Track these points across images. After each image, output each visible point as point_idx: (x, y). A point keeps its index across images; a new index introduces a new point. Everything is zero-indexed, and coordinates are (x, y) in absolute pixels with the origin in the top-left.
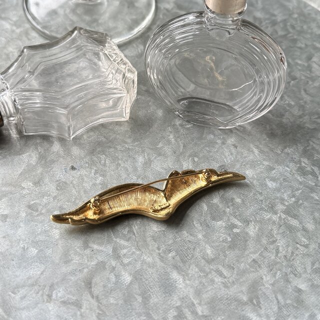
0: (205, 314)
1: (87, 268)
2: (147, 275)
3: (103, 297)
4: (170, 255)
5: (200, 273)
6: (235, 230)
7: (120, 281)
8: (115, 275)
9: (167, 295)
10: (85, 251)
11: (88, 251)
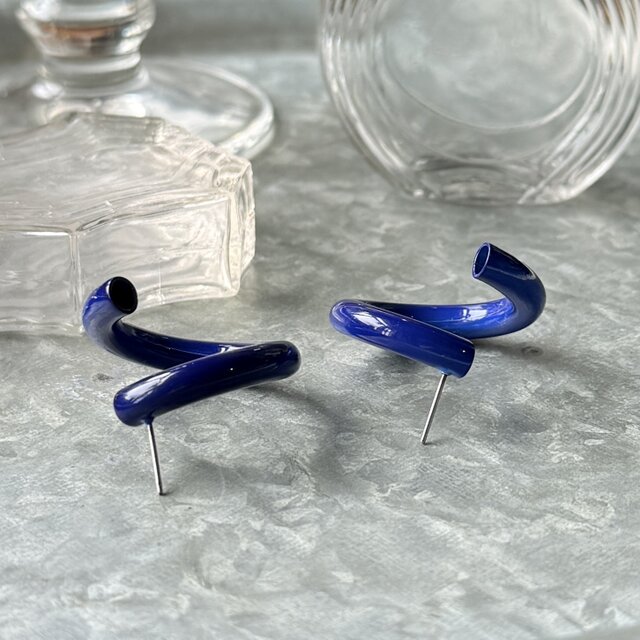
0: (544, 586)
1: (180, 538)
2: (359, 536)
3: (240, 584)
4: (416, 497)
5: (509, 519)
6: (590, 443)
7: (282, 552)
8: (265, 544)
9: (424, 564)
10: (169, 511)
11: (177, 511)
